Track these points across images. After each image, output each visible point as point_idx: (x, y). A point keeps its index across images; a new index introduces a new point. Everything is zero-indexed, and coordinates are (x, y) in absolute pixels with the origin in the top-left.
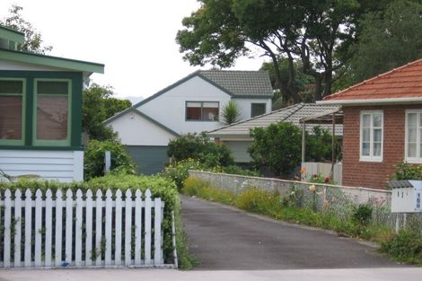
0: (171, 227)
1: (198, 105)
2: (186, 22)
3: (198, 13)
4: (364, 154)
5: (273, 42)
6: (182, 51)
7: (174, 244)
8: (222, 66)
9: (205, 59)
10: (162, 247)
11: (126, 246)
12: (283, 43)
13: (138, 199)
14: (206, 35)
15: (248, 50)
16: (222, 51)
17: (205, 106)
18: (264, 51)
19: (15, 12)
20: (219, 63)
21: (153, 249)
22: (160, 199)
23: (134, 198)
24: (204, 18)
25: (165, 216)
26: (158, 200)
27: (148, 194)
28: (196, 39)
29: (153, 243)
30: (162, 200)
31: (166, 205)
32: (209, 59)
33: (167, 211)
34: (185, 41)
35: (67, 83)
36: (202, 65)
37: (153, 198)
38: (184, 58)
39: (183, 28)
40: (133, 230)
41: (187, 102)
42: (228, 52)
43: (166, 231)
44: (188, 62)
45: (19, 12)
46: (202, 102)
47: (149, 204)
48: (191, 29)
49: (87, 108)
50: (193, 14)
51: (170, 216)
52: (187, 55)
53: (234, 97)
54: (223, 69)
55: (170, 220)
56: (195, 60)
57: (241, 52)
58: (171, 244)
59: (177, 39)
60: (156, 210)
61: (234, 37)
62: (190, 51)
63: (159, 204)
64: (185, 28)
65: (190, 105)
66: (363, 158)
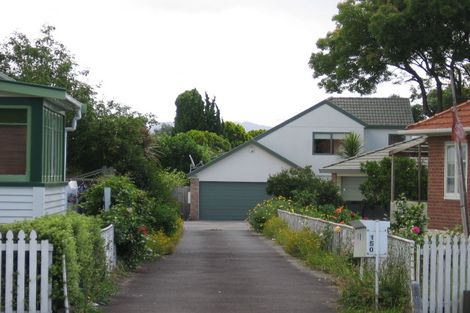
0: (62, 274)
1: (327, 137)
2: (321, 44)
3: (334, 34)
4: (448, 191)
5: (421, 66)
6: (316, 76)
7: (66, 293)
8: (362, 93)
9: (343, 85)
10: (50, 297)
11: (7, 294)
12: (430, 67)
13: (22, 242)
14: (342, 59)
15: (390, 74)
16: (360, 75)
17: (335, 137)
18: (410, 76)
19: (46, 32)
20: (358, 90)
21: (38, 299)
22: (47, 241)
23: (16, 240)
24: (340, 39)
25: (54, 261)
26: (45, 243)
27: (33, 235)
28: (332, 63)
29: (38, 292)
30: (50, 242)
31: (54, 249)
32: (347, 85)
33: (56, 255)
34: (319, 64)
35: (25, 110)
36: (340, 92)
37: (39, 240)
38: (319, 84)
39: (318, 51)
40: (15, 277)
41: (314, 133)
42: (368, 77)
43: (56, 278)
44: (324, 89)
45: (52, 32)
46: (331, 134)
47: (34, 247)
48: (326, 52)
49: (119, 140)
50: (329, 35)
51: (61, 261)
52: (323, 81)
53: (368, 127)
54: (364, 96)
55: (60, 265)
56: (332, 87)
57: (382, 77)
58: (62, 293)
59: (310, 62)
60: (42, 254)
61: (373, 59)
62: (325, 76)
63: (46, 247)
64: (319, 50)
65: (318, 137)
66: (448, 196)
